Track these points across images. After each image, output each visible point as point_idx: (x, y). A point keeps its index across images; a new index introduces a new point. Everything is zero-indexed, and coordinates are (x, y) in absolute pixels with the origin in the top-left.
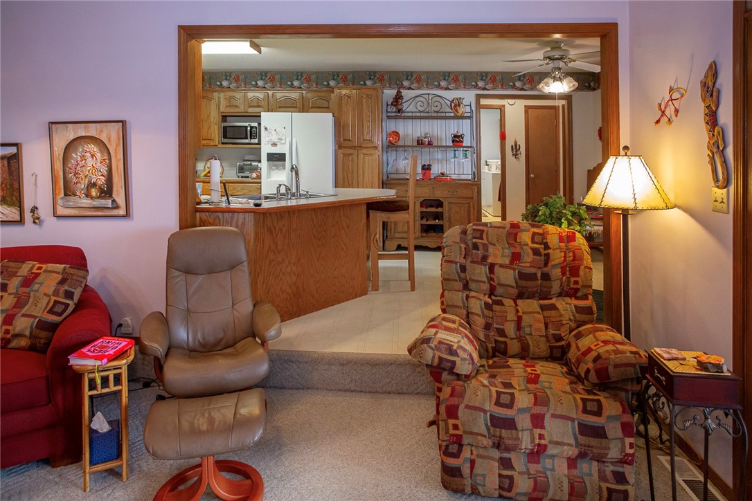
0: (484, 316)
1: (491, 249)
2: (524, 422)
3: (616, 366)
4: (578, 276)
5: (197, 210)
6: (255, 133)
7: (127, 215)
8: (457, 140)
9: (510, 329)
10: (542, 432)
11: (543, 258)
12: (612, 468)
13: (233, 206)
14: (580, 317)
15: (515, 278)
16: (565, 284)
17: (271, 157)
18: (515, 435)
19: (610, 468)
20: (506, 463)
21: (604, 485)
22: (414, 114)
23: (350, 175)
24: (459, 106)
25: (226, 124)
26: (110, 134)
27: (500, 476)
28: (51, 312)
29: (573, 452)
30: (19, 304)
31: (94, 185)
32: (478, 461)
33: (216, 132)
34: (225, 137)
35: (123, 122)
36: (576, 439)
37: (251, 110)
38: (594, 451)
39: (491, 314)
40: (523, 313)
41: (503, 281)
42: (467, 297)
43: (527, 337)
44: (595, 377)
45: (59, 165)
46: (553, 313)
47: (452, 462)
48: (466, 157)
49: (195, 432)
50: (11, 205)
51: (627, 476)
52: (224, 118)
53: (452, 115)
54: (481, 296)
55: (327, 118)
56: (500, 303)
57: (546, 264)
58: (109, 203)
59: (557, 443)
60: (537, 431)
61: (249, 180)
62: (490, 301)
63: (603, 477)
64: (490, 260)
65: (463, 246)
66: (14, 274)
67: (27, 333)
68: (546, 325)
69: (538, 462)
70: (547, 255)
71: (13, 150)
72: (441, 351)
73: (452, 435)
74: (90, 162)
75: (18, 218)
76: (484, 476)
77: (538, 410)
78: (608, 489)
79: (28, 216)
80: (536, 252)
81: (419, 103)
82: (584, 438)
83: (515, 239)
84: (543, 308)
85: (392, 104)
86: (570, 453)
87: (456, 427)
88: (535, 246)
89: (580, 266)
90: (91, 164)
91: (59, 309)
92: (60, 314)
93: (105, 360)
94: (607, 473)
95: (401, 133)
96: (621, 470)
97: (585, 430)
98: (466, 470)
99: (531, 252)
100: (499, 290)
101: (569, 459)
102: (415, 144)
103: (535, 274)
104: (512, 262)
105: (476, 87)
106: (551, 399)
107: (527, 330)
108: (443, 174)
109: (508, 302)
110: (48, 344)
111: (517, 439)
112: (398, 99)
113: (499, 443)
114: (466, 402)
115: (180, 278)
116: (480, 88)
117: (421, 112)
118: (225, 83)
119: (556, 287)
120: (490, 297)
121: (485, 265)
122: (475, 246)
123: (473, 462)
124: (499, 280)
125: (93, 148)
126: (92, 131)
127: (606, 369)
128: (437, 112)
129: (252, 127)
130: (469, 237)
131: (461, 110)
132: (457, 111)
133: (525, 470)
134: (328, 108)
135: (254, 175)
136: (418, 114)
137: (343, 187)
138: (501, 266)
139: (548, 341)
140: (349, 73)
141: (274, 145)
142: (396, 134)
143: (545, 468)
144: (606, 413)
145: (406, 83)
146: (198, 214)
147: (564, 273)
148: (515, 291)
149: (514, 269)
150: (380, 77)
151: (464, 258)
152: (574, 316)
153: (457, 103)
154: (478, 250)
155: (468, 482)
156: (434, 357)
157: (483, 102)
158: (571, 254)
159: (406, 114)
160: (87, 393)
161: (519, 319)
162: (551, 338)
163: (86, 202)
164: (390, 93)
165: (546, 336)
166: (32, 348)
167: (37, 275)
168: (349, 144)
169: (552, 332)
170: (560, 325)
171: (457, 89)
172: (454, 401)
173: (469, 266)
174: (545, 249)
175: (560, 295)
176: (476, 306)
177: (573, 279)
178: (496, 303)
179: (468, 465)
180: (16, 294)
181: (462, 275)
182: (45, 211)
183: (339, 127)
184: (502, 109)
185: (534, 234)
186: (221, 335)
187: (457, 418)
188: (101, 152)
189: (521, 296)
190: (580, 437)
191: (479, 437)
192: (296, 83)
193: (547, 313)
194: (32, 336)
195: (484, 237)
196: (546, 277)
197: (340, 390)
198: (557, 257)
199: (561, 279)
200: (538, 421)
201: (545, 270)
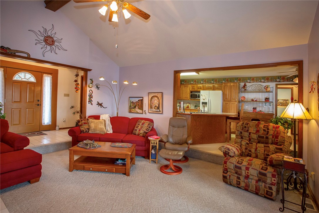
0: (245, 146)
1: (250, 128)
2: (244, 168)
3: (275, 160)
4: (278, 139)
5: (177, 113)
6: (199, 97)
7: (162, 113)
8: (267, 100)
9: (253, 150)
10: (248, 171)
11: (266, 132)
12: (268, 185)
13: (185, 113)
14: (276, 150)
15: (257, 137)
16: (273, 141)
17: (203, 103)
18: (241, 171)
19: (267, 185)
20: (238, 178)
21: (266, 189)
22: (251, 91)
23: (227, 110)
24: (268, 88)
25: (192, 94)
26: (159, 95)
27: (237, 181)
28: (146, 130)
29: (257, 178)
30: (141, 128)
31: (156, 106)
32: (231, 176)
33: (189, 96)
34: (191, 97)
35: (162, 93)
36: (258, 175)
37: (198, 90)
38: (263, 179)
39: (248, 146)
40: (258, 147)
41: (253, 137)
42: (242, 140)
43: (258, 153)
44: (269, 163)
45: (150, 102)
46: (268, 148)
47: (225, 175)
48: (270, 106)
49: (168, 154)
50: (141, 110)
51: (273, 188)
52: (191, 92)
53: (265, 91)
54: (246, 141)
55: (220, 93)
56: (252, 143)
57: (267, 134)
58: (159, 110)
59: (252, 175)
60: (247, 171)
61: (197, 109)
62: (249, 142)
63: (265, 187)
64: (249, 131)
65: (242, 127)
66: (141, 122)
67: (142, 133)
68: (265, 151)
69: (247, 180)
70: (268, 132)
71: (142, 98)
72: (226, 149)
73: (225, 168)
74: (155, 101)
75: (142, 113)
76: (233, 180)
77: (248, 166)
78: (266, 190)
79: (144, 112)
80: (264, 130)
81: (253, 87)
82: (260, 175)
83: (258, 126)
84: (265, 146)
85: (243, 88)
86: (256, 179)
87: (226, 166)
88: (264, 129)
89: (279, 136)
90: (156, 102)
91: (148, 130)
92: (148, 131)
93: (154, 139)
94: (267, 186)
95: (246, 97)
96: (271, 186)
97: (260, 173)
98: (228, 177)
99: (263, 130)
100: (252, 140)
101: (256, 180)
102: (251, 100)
103: (264, 137)
104: (256, 132)
105: (276, 81)
106: (253, 165)
107: (258, 152)
108: (261, 111)
109: (254, 144)
110: (145, 136)
111: (241, 172)
112: (245, 86)
113: (237, 173)
114: (229, 161)
115: (172, 128)
116: (277, 82)
117: (253, 90)
118: (192, 82)
119: (270, 141)
120: (249, 141)
121: (248, 132)
122: (245, 127)
123: (230, 176)
124: (252, 136)
125: (156, 98)
126: (156, 95)
127: (272, 161)
128: (259, 90)
129: (198, 95)
130: (244, 124)
131: (268, 89)
132: (267, 90)
133: (243, 180)
134: (221, 89)
135: (198, 108)
136: (253, 91)
137: (225, 112)
138: (253, 133)
139: (264, 155)
140: (229, 78)
141: (204, 100)
142: (244, 97)
143: (249, 181)
144: (268, 171)
145: (248, 81)
146: (177, 115)
147: (273, 137)
148: (257, 141)
149: (257, 135)
150: (239, 79)
151: (242, 130)
152: (275, 150)
153: (266, 87)
154: (246, 128)
155: (228, 181)
156: (224, 150)
157: (278, 86)
158: (276, 132)
159: (248, 91)
160: (151, 145)
161: (257, 148)
162: (265, 154)
163: (154, 110)
164: (242, 84)
165: (264, 154)
166: (143, 136)
167: (144, 123)
168: (227, 100)
169: (266, 153)
170: (269, 151)
171: (268, 82)
172: (227, 160)
173: (243, 132)
174: (268, 130)
175: (272, 144)
176: (244, 143)
177: (276, 139)
178: (250, 143)
179: (229, 176)
180: (141, 126)
181: (241, 134)
182: (147, 112)
183: (224, 95)
184: (292, 89)
185: (265, 125)
186: (179, 142)
187: (226, 164)
188: (158, 99)
189: (259, 142)
190: (259, 175)
191: (231, 170)
192: (212, 82)
193: (265, 148)
194: (143, 134)
195: (249, 125)
196: (267, 138)
197: (208, 161)
198: (271, 132)
199: (272, 139)
200: (247, 169)
201: (267, 136)
